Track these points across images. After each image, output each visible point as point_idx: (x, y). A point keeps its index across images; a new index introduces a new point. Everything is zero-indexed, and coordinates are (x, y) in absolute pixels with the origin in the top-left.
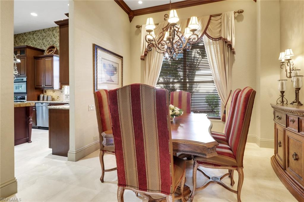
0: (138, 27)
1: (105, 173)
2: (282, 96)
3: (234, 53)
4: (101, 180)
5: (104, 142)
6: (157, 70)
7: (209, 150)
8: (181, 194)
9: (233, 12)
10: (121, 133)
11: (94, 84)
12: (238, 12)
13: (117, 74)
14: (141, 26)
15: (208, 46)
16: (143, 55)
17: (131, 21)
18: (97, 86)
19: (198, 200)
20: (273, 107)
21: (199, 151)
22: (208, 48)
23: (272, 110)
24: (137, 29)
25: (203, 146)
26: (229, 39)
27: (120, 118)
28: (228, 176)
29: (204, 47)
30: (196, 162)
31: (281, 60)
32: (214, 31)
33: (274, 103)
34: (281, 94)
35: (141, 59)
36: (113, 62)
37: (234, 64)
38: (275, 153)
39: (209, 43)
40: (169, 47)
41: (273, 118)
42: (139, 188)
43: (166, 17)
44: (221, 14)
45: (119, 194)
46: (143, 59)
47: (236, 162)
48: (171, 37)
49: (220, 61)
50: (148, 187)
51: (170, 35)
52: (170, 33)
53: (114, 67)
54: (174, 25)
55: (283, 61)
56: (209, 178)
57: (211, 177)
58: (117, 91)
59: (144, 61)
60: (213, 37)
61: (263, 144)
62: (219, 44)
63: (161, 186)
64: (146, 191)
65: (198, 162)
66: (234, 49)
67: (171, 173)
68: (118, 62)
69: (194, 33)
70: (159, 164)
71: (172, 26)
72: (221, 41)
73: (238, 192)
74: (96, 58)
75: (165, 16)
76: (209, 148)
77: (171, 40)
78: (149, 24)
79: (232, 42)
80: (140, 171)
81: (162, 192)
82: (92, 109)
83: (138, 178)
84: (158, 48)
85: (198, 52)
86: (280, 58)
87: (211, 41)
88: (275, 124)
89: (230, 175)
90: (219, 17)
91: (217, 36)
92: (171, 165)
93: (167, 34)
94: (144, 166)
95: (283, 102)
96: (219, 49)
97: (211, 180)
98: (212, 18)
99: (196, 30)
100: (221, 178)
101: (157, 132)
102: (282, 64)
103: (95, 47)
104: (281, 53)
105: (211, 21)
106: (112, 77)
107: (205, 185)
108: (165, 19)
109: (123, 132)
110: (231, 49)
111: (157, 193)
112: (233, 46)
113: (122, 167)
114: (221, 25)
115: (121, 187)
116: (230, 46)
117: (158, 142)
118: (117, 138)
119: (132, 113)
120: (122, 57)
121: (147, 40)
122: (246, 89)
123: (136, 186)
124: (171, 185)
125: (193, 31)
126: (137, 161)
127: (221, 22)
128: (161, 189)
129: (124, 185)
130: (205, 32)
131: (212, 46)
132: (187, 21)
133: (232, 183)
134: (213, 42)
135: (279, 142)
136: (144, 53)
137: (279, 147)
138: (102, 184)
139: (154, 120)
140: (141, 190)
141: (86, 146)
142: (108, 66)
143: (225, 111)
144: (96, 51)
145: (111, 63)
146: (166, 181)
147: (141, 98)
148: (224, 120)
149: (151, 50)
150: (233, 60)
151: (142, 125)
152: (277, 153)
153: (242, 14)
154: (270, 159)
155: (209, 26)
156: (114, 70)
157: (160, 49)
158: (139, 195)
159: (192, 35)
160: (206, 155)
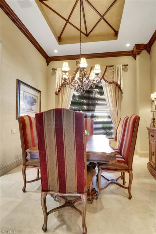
0: (54, 70)
1: (27, 184)
2: (154, 122)
3: (122, 93)
4: (23, 190)
5: (28, 157)
6: (68, 103)
7: (112, 158)
8: (90, 194)
9: (121, 65)
10: (46, 148)
11: (17, 111)
12: (124, 66)
13: (36, 105)
14: (56, 69)
15: (105, 87)
16: (58, 91)
17: (48, 64)
18: (19, 114)
19: (102, 197)
20: (148, 129)
21: (104, 160)
22: (105, 89)
23: (148, 131)
24: (52, 71)
25: (108, 155)
26: (119, 83)
27: (45, 136)
28: (121, 178)
29: (102, 87)
30: (100, 169)
31: (152, 99)
32: (109, 77)
33: (149, 126)
34: (153, 120)
35: (56, 94)
36: (33, 95)
37: (122, 101)
38: (150, 160)
39: (106, 85)
40: (79, 84)
41: (148, 136)
42: (59, 192)
43: (78, 63)
44: (114, 66)
45: (43, 198)
46: (57, 94)
47: (128, 167)
48: (81, 78)
49: (113, 98)
50: (66, 190)
51: (80, 76)
52: (80, 75)
53: (34, 99)
54: (83, 69)
55: (153, 99)
56: (109, 181)
57: (110, 180)
58: (43, 114)
59: (58, 96)
60: (108, 81)
61: (142, 155)
62: (112, 86)
63: (77, 188)
64: (65, 193)
65: (101, 168)
66: (122, 90)
67: (85, 177)
68: (37, 96)
69: (97, 76)
70: (76, 171)
71: (82, 69)
72: (114, 84)
73: (129, 188)
74: (19, 91)
75: (76, 62)
76: (111, 157)
77: (81, 80)
78: (65, 67)
79: (121, 85)
80: (60, 178)
81: (78, 192)
82: (14, 132)
83: (59, 183)
84: (72, 85)
85: (97, 91)
86: (151, 97)
87: (107, 83)
88: (150, 140)
89: (123, 177)
90: (112, 68)
91: (111, 80)
92: (85, 171)
93: (78, 76)
94: (64, 173)
95: (154, 126)
96: (112, 90)
97: (110, 182)
98: (108, 68)
99: (99, 74)
100: (117, 180)
101: (75, 146)
102: (152, 101)
103: (19, 82)
104: (152, 94)
105: (107, 70)
106: (32, 106)
107: (106, 185)
108: (76, 64)
109: (47, 147)
110: (120, 90)
111: (74, 194)
112: (122, 88)
113: (45, 176)
114: (114, 73)
115: (44, 193)
116: (120, 88)
117: (76, 153)
118: (42, 152)
119: (55, 131)
120: (40, 92)
121: (63, 78)
122: (133, 116)
123: (57, 190)
124: (85, 186)
125: (97, 74)
126: (58, 169)
127: (113, 71)
128: (77, 190)
129: (47, 190)
130: (103, 77)
131: (108, 87)
132: (90, 68)
133: (124, 183)
134: (108, 85)
135: (152, 152)
136: (58, 90)
137: (152, 156)
138: (24, 193)
139: (73, 136)
140: (61, 193)
141: (9, 163)
142: (29, 97)
143: (117, 133)
144: (19, 85)
145: (31, 96)
146: (81, 183)
147: (63, 120)
148: (116, 139)
149: (65, 87)
150: (122, 98)
151: (63, 140)
152: (151, 160)
153: (127, 67)
154: (147, 164)
155: (106, 73)
156: (34, 101)
157: (73, 86)
158: (56, 199)
159: (96, 77)
160: (109, 162)
